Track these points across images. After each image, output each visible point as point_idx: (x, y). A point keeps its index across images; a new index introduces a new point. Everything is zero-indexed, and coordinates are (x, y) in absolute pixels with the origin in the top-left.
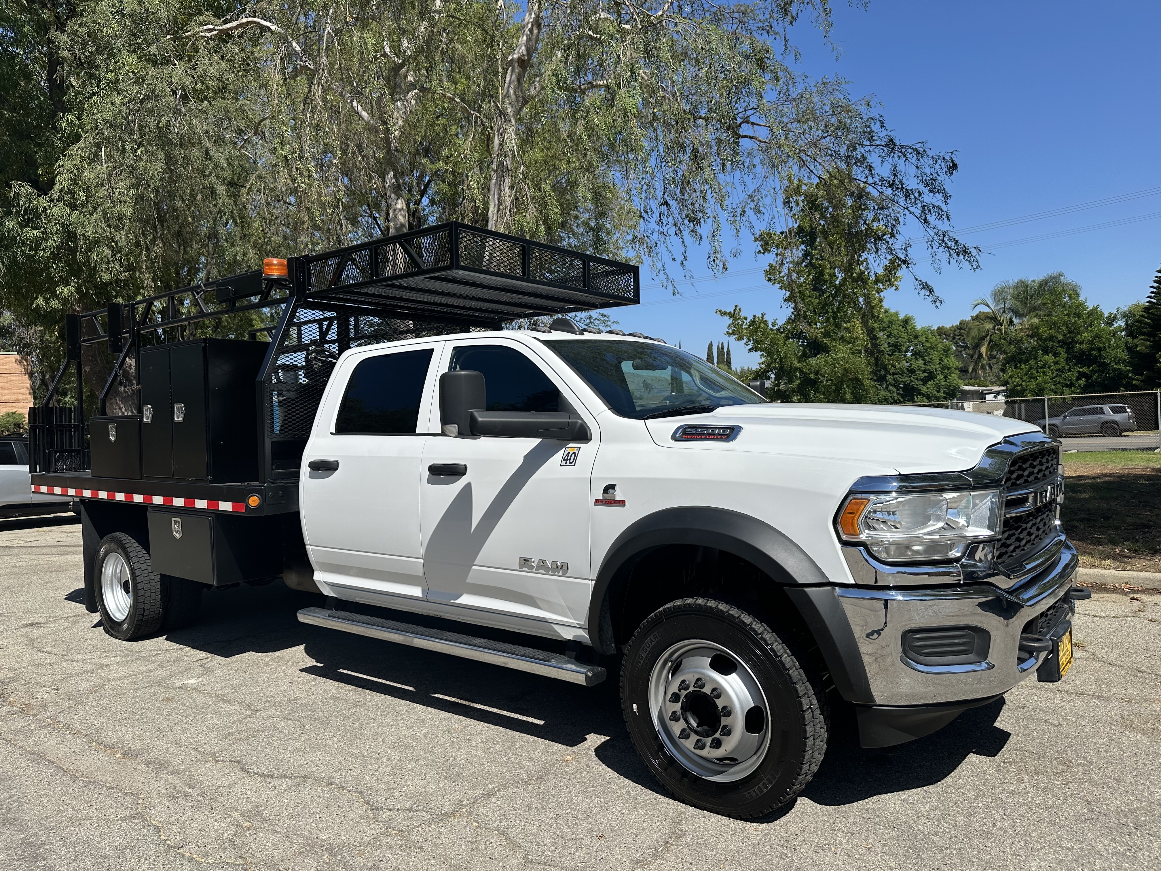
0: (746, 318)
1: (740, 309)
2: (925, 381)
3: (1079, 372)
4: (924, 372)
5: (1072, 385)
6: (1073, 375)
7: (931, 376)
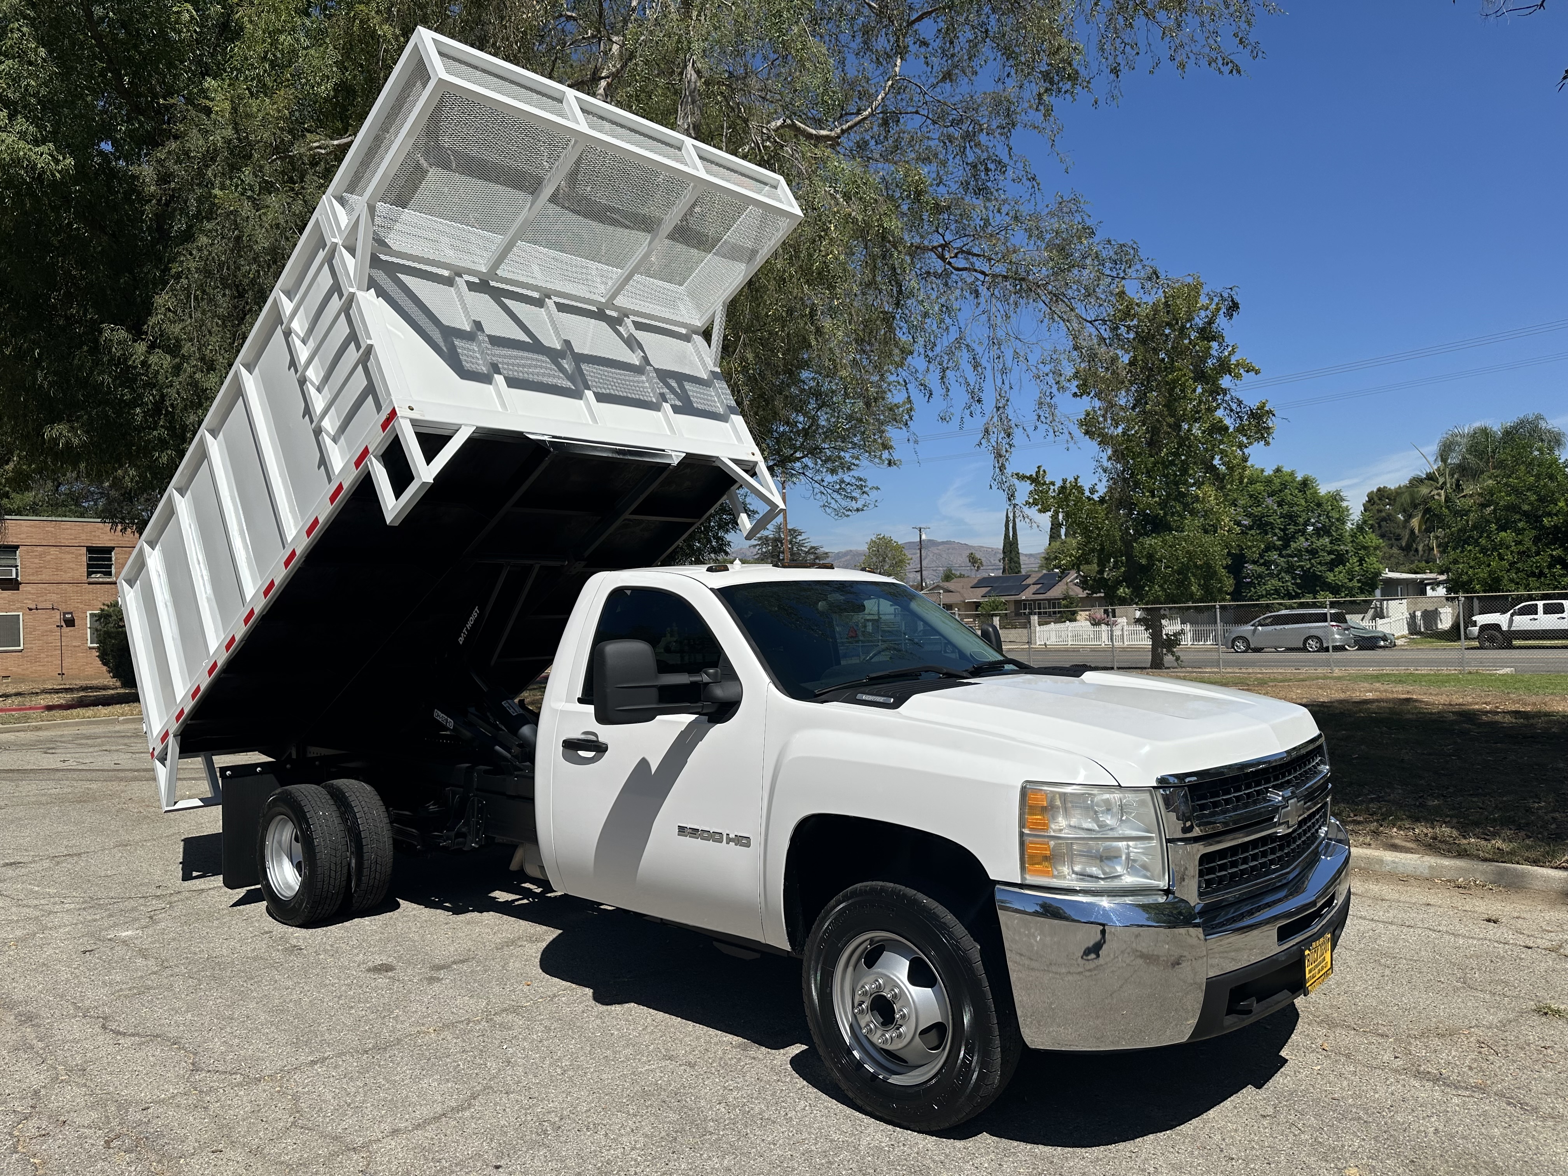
0: (1053, 484)
1: (1044, 471)
2: (1332, 566)
3: (1552, 556)
4: (1329, 553)
5: (1541, 574)
6: (1543, 560)
7: (1340, 560)
